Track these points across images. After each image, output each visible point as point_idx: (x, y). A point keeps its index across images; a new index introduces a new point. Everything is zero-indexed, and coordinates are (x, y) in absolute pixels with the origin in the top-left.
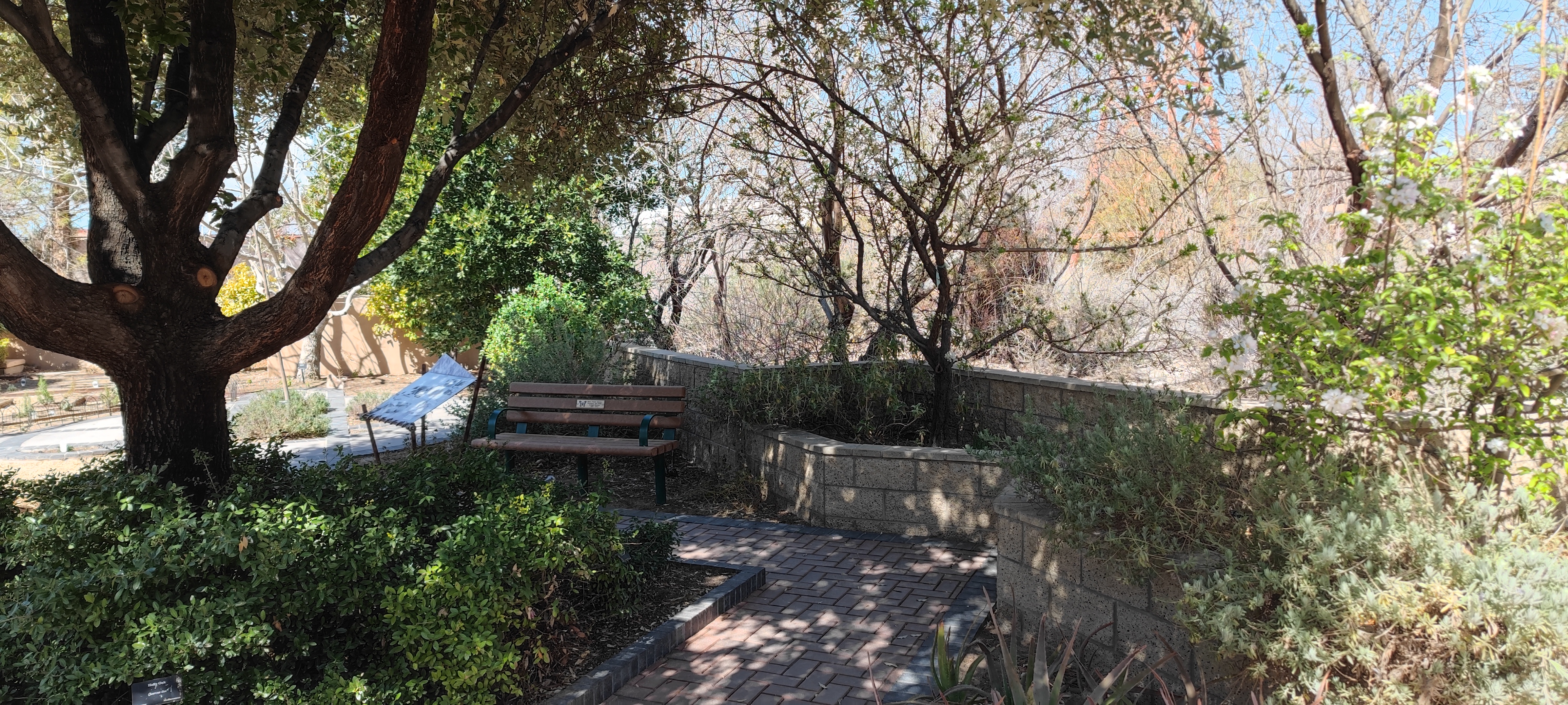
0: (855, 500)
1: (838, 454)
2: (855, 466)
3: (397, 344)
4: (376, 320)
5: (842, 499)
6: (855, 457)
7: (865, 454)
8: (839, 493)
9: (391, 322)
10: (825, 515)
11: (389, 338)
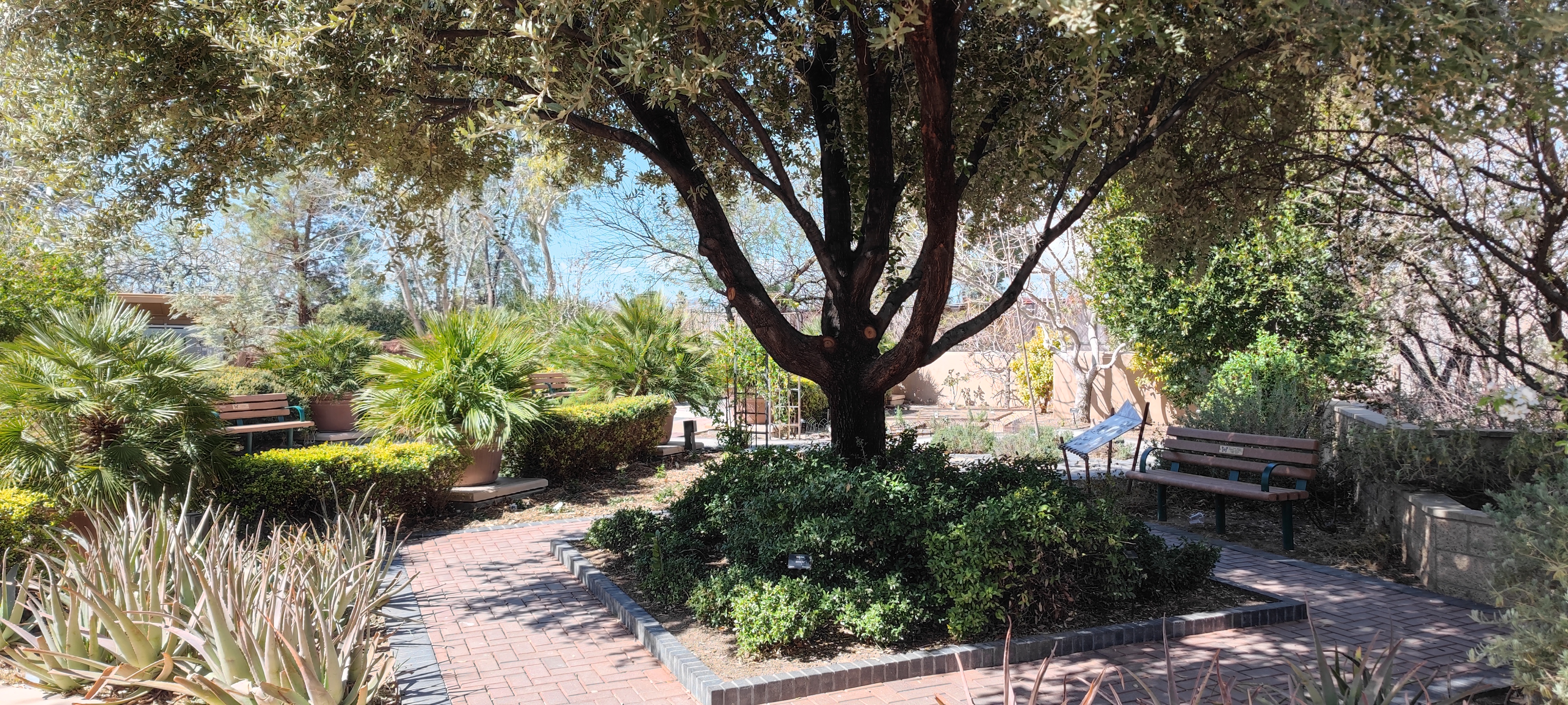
0: (1470, 568)
1: (1450, 518)
2: (1469, 532)
3: (1159, 396)
4: (1139, 374)
5: (1454, 566)
6: (1469, 523)
7: (1479, 521)
8: (1452, 559)
9: (1151, 376)
10: (1437, 580)
11: (1152, 391)
